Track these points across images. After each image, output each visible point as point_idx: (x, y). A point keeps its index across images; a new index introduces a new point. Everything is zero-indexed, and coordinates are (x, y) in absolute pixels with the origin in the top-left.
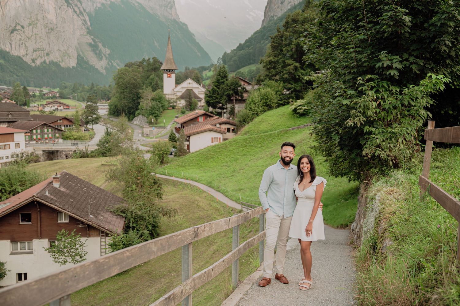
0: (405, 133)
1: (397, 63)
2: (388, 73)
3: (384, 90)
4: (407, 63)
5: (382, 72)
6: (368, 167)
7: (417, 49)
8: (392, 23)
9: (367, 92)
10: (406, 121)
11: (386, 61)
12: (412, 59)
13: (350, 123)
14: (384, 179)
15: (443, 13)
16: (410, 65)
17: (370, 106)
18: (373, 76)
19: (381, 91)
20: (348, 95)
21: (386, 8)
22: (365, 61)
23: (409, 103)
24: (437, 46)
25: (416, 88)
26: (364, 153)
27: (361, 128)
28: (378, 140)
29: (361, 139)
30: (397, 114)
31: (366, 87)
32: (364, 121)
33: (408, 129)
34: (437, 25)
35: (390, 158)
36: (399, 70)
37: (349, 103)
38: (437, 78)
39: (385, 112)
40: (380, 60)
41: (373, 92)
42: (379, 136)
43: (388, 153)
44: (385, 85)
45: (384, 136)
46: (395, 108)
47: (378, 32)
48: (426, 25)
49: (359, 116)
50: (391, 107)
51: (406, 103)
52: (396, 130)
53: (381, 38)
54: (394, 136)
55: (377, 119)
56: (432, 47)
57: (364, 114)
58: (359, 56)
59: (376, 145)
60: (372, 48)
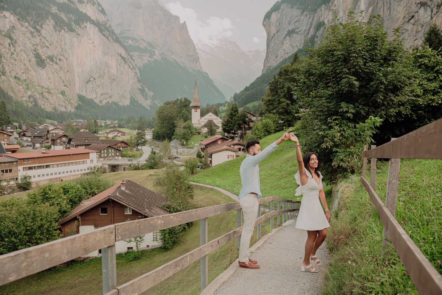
0: (358, 152)
1: (352, 109)
2: (346, 115)
4: (358, 109)
5: (343, 114)
6: (336, 173)
7: (364, 100)
8: (347, 86)
9: (334, 127)
10: (358, 145)
11: (345, 108)
12: (361, 106)
13: (324, 146)
14: (345, 180)
15: (378, 80)
16: (360, 110)
17: (336, 135)
18: (338, 117)
19: (343, 126)
20: (322, 129)
21: (344, 76)
22: (332, 108)
23: (360, 134)
24: (375, 99)
25: (364, 124)
26: (333, 164)
27: (331, 149)
28: (341, 156)
29: (331, 156)
30: (353, 140)
31: (333, 124)
32: (332, 145)
33: (359, 149)
34: (374, 87)
35: (348, 167)
36: (353, 114)
37: (323, 134)
38: (375, 119)
39: (345, 139)
40: (341, 108)
41: (338, 127)
42: (342, 154)
43: (347, 164)
44: (345, 122)
45: (345, 154)
46: (351, 136)
47: (340, 90)
48: (368, 86)
49: (329, 142)
50: (349, 136)
51: (358, 134)
52: (352, 150)
53: (342, 93)
54: (351, 154)
55: (340, 143)
56: (372, 99)
57: (332, 140)
58: (329, 105)
59: (340, 159)
60: (337, 100)
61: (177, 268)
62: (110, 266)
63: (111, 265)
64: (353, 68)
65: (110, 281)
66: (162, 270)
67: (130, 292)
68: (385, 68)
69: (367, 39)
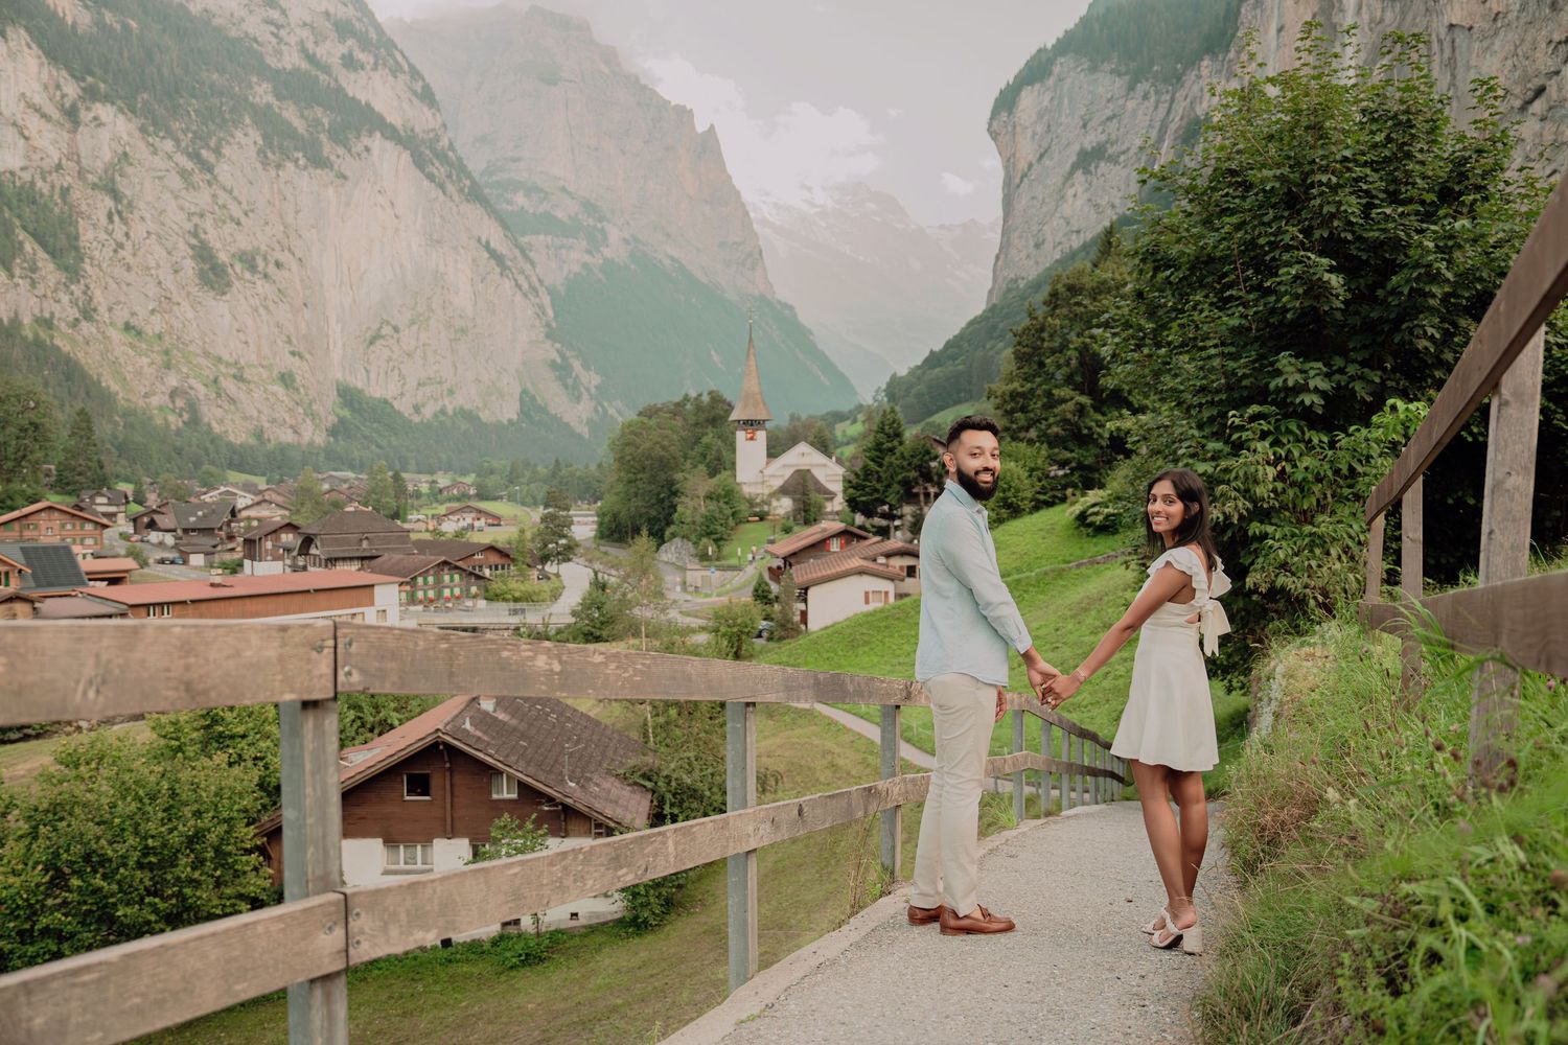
0: (1345, 536)
1: (1318, 378)
2: (1298, 401)
3: (1291, 438)
4: (1343, 379)
5: (1286, 397)
6: (1263, 621)
7: (1365, 347)
8: (1300, 291)
9: (1253, 445)
10: (1344, 511)
11: (1293, 373)
12: (1352, 369)
14: (1299, 640)
15: (1417, 265)
16: (1349, 383)
17: (1260, 473)
18: (1264, 409)
19: (1285, 441)
20: (1208, 452)
21: (1286, 257)
22: (1245, 376)
23: (1352, 469)
24: (1407, 338)
25: (1364, 432)
26: (1250, 581)
27: (1241, 528)
28: (1280, 552)
29: (1242, 553)
30: (1325, 494)
31: (1249, 433)
32: (1247, 510)
34: (1402, 293)
35: (1309, 593)
36: (1323, 394)
37: (1210, 470)
38: (1407, 409)
39: (1297, 490)
40: (1278, 373)
41: (1267, 444)
42: (1284, 544)
43: (1306, 579)
44: (1293, 427)
45: (1295, 543)
46: (1319, 479)
47: (1273, 311)
48: (1380, 293)
49: (1235, 499)
50: (1310, 477)
52: (1322, 529)
53: (1281, 322)
54: (1319, 542)
55: (1277, 505)
56: (1396, 341)
57: (1246, 493)
58: (1231, 364)
59: (1276, 565)
60: (1261, 347)
61: (620, 873)
62: (309, 790)
63: (314, 790)
64: (1320, 226)
65: (309, 855)
66: (551, 864)
67: (403, 917)
68: (1445, 222)
69: (1374, 120)
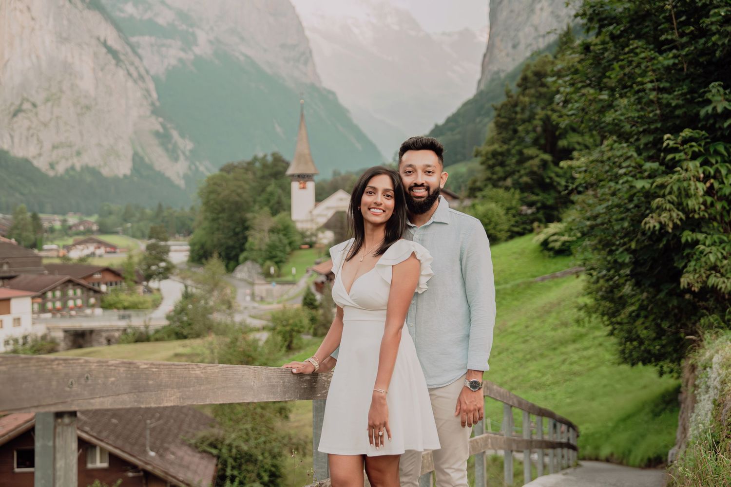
2: (726, 124)
3: (719, 159)
5: (715, 122)
9: (685, 164)
11: (721, 101)
13: (651, 223)
17: (692, 188)
18: (695, 134)
19: (713, 161)
20: (645, 171)
22: (678, 107)
26: (684, 281)
27: (675, 236)
28: (711, 256)
29: (676, 258)
31: (682, 154)
32: (681, 220)
37: (647, 186)
39: (724, 203)
40: (709, 102)
41: (697, 163)
42: (714, 248)
45: (724, 249)
47: (702, 53)
49: (670, 211)
55: (707, 216)
57: (679, 206)
58: (666, 97)
59: (707, 267)
60: (691, 82)
